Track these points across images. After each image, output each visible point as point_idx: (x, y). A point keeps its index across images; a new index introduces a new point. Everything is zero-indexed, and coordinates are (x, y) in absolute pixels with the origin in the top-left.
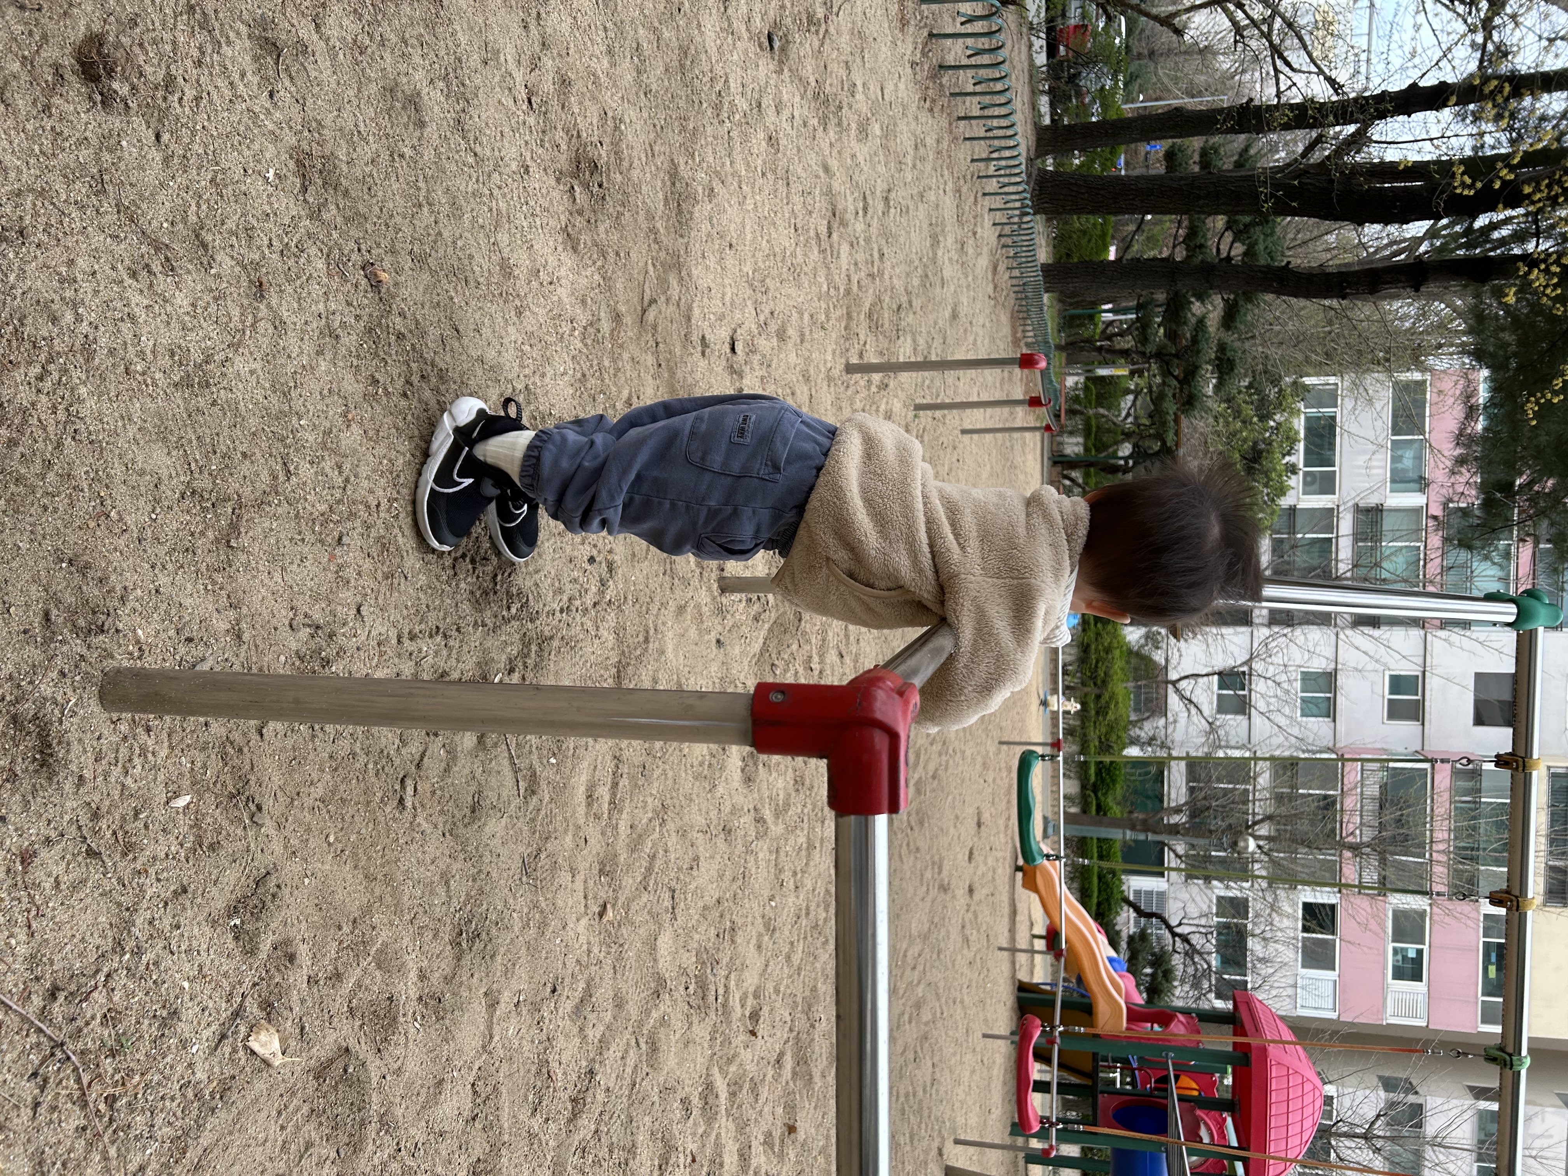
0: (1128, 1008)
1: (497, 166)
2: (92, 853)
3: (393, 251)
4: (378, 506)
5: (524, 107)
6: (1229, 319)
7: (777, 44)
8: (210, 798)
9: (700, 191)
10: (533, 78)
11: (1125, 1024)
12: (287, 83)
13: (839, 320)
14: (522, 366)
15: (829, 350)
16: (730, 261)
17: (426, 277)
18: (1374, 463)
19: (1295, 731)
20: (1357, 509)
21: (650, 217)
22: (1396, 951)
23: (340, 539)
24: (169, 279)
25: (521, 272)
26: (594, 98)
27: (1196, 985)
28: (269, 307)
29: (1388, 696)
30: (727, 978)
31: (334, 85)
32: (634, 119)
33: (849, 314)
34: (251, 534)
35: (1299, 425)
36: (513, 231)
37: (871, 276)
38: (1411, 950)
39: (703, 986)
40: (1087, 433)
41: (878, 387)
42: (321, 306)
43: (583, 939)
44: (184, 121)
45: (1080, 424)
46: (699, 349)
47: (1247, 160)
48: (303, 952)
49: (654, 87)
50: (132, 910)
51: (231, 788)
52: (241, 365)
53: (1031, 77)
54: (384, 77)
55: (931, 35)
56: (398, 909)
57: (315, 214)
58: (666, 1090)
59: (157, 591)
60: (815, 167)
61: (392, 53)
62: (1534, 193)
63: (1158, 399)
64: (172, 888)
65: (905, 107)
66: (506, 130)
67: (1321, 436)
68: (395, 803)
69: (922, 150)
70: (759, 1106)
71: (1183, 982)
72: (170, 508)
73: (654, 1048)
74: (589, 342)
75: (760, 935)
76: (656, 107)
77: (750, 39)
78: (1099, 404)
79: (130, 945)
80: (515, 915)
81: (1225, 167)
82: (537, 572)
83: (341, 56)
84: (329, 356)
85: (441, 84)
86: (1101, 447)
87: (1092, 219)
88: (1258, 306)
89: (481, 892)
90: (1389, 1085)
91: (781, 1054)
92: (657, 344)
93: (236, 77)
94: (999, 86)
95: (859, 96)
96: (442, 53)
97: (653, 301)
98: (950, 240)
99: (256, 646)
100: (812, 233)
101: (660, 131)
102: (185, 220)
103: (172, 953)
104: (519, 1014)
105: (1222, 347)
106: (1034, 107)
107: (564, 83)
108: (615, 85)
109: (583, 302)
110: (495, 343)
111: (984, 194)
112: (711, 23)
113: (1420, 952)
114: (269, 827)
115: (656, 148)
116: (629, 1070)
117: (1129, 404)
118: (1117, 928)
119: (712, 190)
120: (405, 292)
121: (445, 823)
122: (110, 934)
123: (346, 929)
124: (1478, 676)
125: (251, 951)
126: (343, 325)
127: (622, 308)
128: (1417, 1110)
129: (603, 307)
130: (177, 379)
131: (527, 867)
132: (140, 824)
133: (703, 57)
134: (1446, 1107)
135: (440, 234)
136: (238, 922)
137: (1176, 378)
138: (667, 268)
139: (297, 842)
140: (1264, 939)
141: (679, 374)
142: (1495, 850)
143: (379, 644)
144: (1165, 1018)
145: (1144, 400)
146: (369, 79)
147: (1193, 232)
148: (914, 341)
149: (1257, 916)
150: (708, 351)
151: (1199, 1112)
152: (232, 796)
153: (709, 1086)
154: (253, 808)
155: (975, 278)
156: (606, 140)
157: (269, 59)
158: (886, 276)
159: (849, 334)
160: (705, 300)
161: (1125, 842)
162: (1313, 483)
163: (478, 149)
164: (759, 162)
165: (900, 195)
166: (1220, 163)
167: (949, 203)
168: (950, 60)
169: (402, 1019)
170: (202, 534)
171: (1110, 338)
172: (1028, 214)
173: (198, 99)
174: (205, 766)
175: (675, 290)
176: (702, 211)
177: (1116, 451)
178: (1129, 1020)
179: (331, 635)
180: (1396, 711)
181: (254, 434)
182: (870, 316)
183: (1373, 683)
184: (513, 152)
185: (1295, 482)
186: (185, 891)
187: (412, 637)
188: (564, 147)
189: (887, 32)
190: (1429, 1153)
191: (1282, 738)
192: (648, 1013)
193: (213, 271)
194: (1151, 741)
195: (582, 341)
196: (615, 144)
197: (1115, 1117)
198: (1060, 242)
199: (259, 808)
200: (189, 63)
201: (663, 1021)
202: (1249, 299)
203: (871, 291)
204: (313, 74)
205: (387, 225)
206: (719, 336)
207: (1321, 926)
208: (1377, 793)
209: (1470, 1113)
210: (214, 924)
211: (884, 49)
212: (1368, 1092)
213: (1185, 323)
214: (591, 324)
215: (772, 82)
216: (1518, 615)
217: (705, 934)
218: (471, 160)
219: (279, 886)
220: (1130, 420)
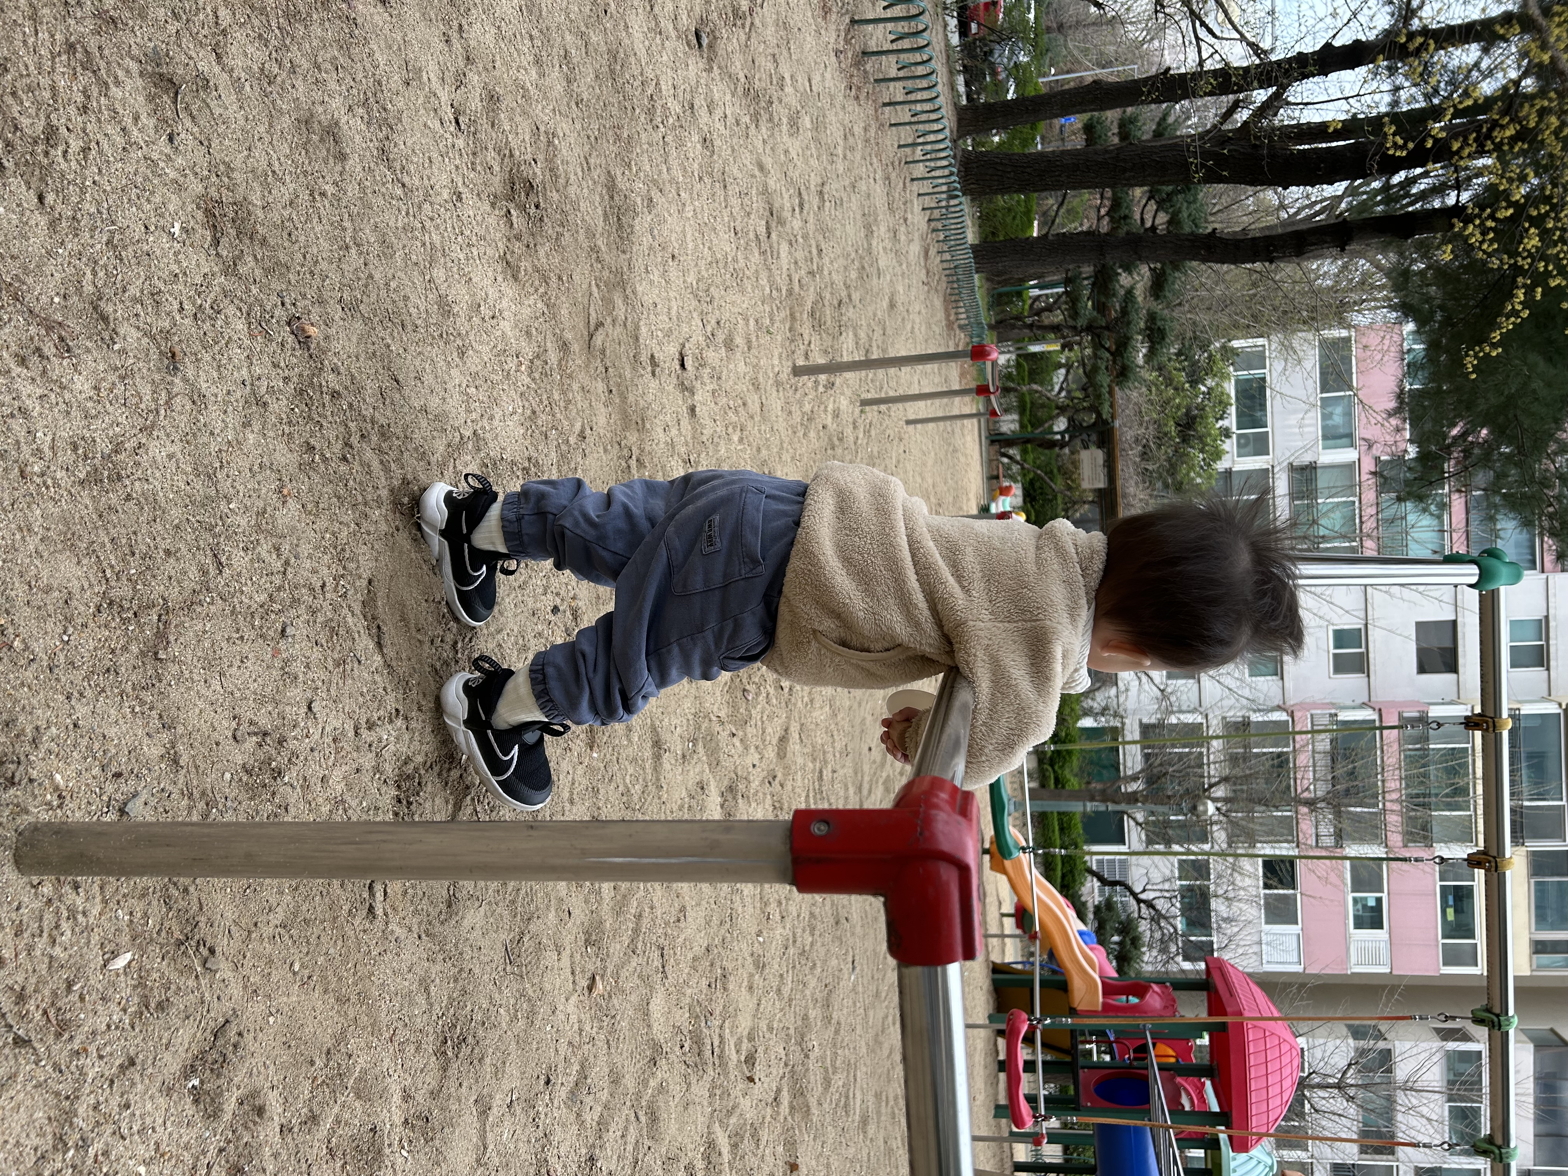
0: (1103, 983)
1: (427, 195)
2: (20, 1042)
3: (321, 302)
4: (323, 586)
5: (452, 129)
6: (1158, 286)
7: (705, 41)
8: (155, 950)
9: (639, 202)
10: (459, 96)
11: (1101, 999)
12: (188, 123)
13: (782, 322)
14: (469, 411)
15: (776, 354)
16: (674, 273)
17: (359, 325)
18: (1306, 422)
19: (1246, 692)
20: (1292, 468)
21: (591, 234)
22: (1355, 901)
23: (283, 631)
24: (65, 363)
25: (461, 309)
26: (524, 113)
27: (1164, 950)
28: (185, 380)
29: (1333, 651)
30: (721, 1027)
31: (242, 122)
32: (568, 132)
33: (792, 316)
34: (182, 640)
35: (1230, 388)
36: (450, 264)
37: (811, 273)
38: (1371, 898)
39: (698, 1041)
40: (1022, 410)
41: (825, 386)
42: (244, 372)
43: (573, 1018)
44: (71, 177)
45: (1013, 399)
46: (649, 369)
47: (1165, 129)
48: (273, 1102)
49: (585, 96)
50: (73, 1098)
51: (177, 934)
52: (157, 450)
53: (948, 57)
54: (298, 108)
55: (853, 22)
56: (375, 1029)
57: (230, 269)
58: (670, 1160)
59: (75, 725)
60: (750, 167)
61: (305, 79)
62: (1461, 148)
63: (1091, 374)
64: (118, 1063)
65: (832, 97)
66: (435, 155)
67: (1252, 397)
68: (365, 912)
69: (851, 140)
70: (760, 1152)
71: (1151, 947)
72: (85, 626)
73: (654, 1118)
74: (537, 375)
75: (751, 975)
76: (589, 117)
77: (679, 37)
78: (1032, 380)
79: (73, 1139)
80: (501, 1011)
81: (1144, 138)
82: (499, 631)
83: (248, 88)
84: (256, 427)
85: (361, 111)
86: (1036, 422)
87: (1016, 197)
88: (1186, 274)
89: (464, 992)
90: (1357, 1033)
91: (779, 1091)
92: (607, 369)
93: (128, 121)
94: (920, 70)
95: (789, 89)
96: (360, 76)
97: (600, 325)
98: (883, 229)
99: (197, 767)
100: (752, 235)
101: (594, 142)
102: (79, 291)
103: (123, 1138)
104: (514, 1115)
105: (1152, 317)
106: (953, 87)
107: (492, 99)
108: (545, 97)
109: (528, 334)
110: (438, 388)
111: (912, 180)
112: (638, 23)
113: (1379, 900)
114: (225, 970)
115: (592, 161)
116: (630, 1148)
117: (1062, 378)
118: (1083, 899)
119: (651, 200)
120: (336, 346)
121: (420, 923)
122: (49, 1129)
123: (319, 1063)
124: (1419, 625)
125: (213, 1114)
126: (271, 390)
127: (568, 336)
128: (1386, 1056)
129: (549, 336)
130: (82, 476)
131: (510, 955)
132: (74, 997)
133: (632, 60)
134: (1415, 1051)
135: (371, 276)
136: (196, 1082)
137: (1108, 350)
138: (611, 287)
139: (258, 978)
140: (1227, 899)
141: (631, 398)
142: (1447, 795)
143: (334, 740)
144: (1140, 989)
145: (1076, 373)
146: (281, 111)
147: (1116, 204)
148: (856, 335)
149: (1219, 876)
150: (658, 370)
151: (1179, 1080)
152: (179, 943)
153: (711, 1145)
154: (205, 952)
155: (909, 265)
156: (540, 157)
157: (165, 98)
158: (826, 272)
159: (794, 336)
160: (652, 316)
161: (1084, 814)
162: (1246, 445)
163: (406, 179)
164: (696, 166)
165: (833, 188)
166: (1139, 134)
167: (879, 190)
168: (873, 46)
169: (387, 1151)
170: (125, 648)
171: (1039, 313)
172: (957, 196)
173: (85, 150)
174: (146, 916)
175: (621, 310)
176: (642, 223)
177: (1051, 427)
178: (1105, 993)
179: (281, 741)
180: (1341, 665)
181: (177, 527)
182: (812, 314)
183: (1317, 639)
184: (444, 179)
185: (1229, 445)
186: (132, 1063)
187: (371, 726)
188: (497, 168)
189: (811, 21)
190: (1401, 1097)
191: (1233, 701)
192: (645, 1083)
193: (116, 347)
194: (1104, 711)
195: (529, 375)
196: (549, 161)
197: (1097, 1091)
198: (985, 220)
199: (212, 951)
200: (72, 110)
201: (662, 1089)
202: (1176, 268)
203: (812, 289)
204: (217, 111)
205: (312, 273)
206: (668, 353)
207: (1281, 882)
208: (1328, 747)
209: (1438, 1056)
210: (168, 1091)
211: (809, 39)
212: (1338, 1042)
213: (1114, 295)
214: (538, 357)
215: (702, 81)
216: (1480, 575)
217: (697, 987)
218: (399, 192)
219: (240, 1034)
220: (1063, 394)
